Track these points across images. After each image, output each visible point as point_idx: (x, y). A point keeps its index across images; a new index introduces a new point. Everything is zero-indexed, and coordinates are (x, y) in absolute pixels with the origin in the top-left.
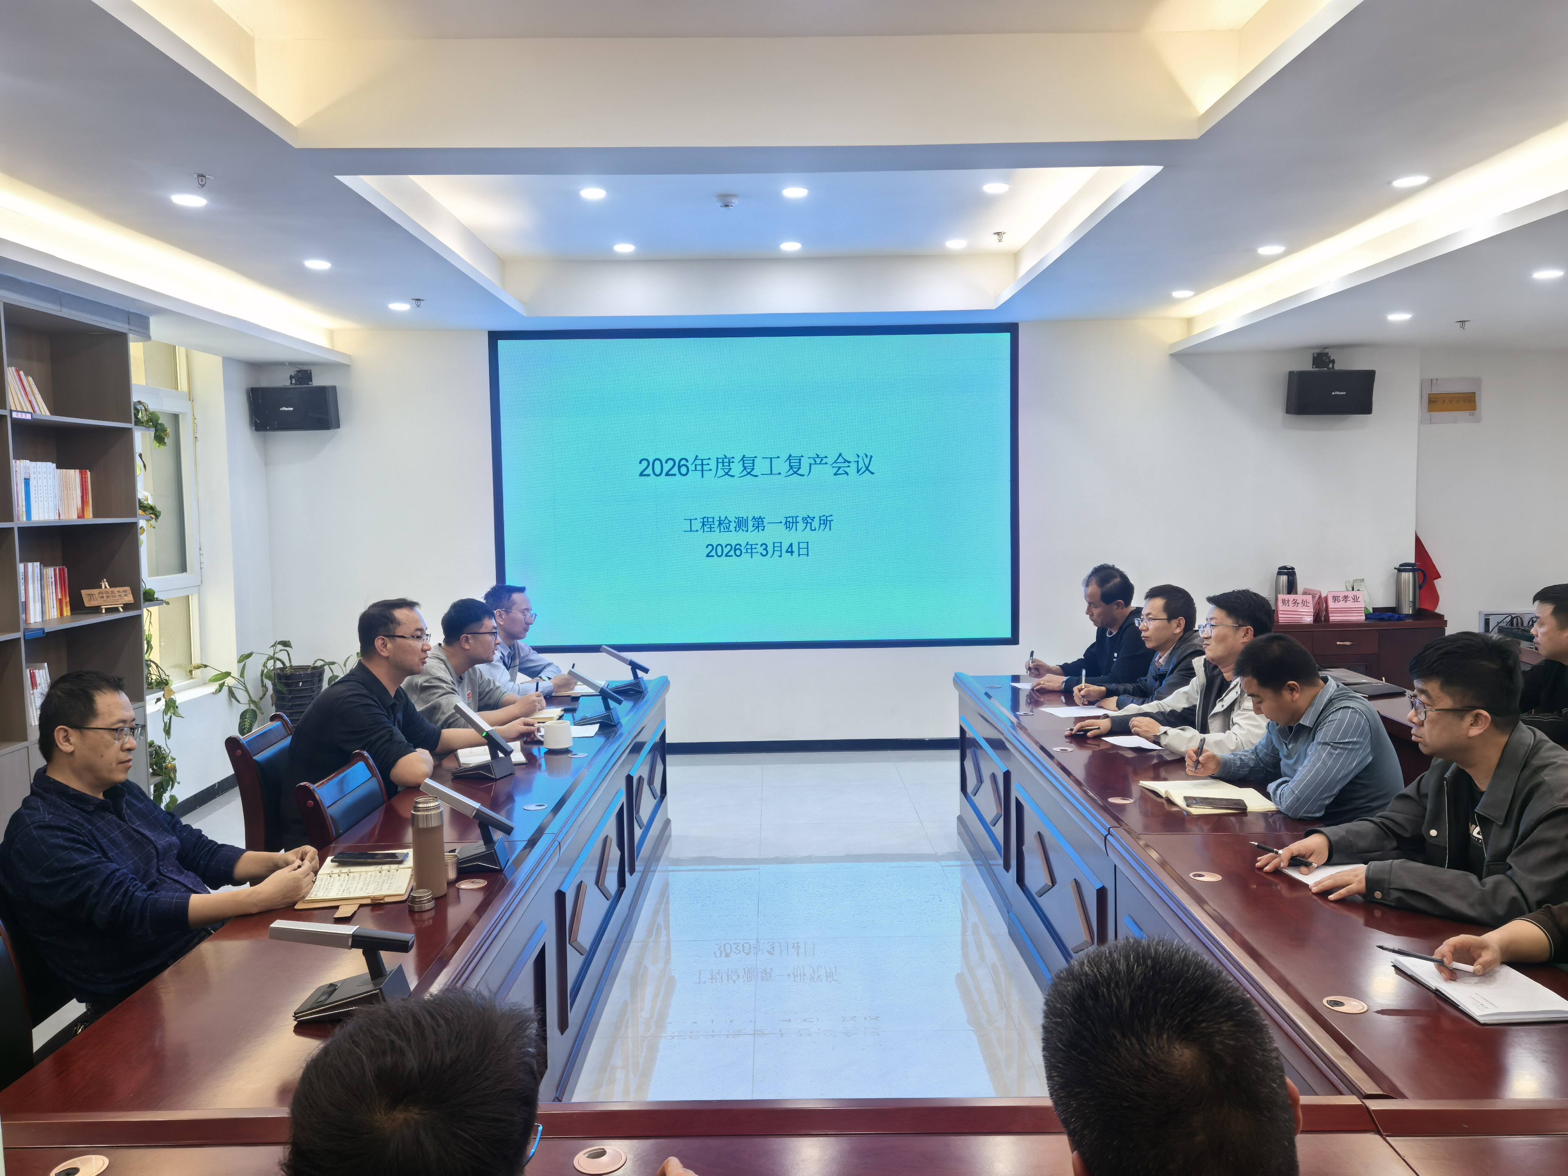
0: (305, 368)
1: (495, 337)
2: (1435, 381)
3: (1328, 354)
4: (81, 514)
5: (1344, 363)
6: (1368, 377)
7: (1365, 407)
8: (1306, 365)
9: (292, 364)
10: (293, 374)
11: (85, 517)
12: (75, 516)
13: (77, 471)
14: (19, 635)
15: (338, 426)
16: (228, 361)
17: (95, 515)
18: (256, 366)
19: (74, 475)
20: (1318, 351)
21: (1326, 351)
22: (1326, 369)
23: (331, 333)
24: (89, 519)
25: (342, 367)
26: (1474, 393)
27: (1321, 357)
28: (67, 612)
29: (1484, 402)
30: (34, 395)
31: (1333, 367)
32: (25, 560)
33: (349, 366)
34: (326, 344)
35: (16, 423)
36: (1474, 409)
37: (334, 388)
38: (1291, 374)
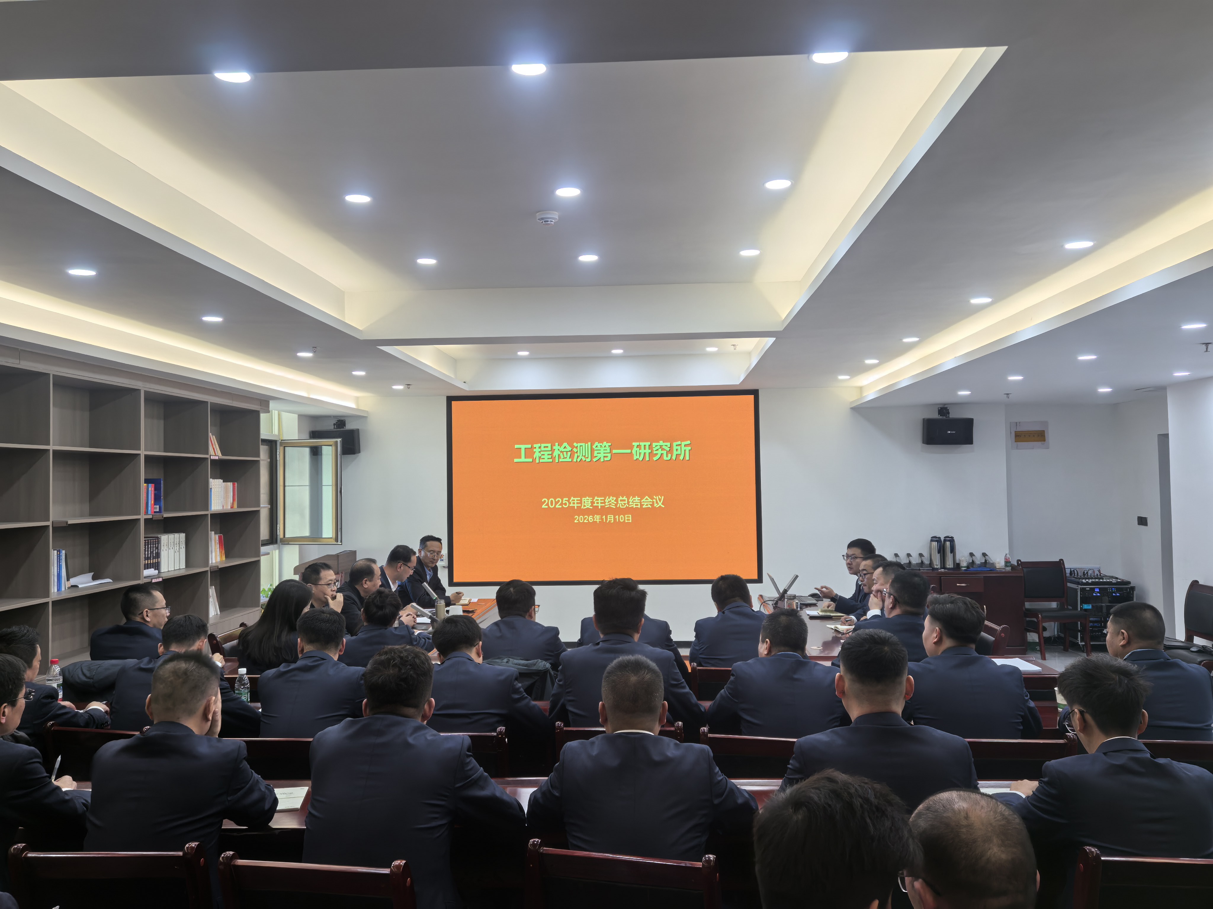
0: (342, 419)
1: (450, 399)
2: (1018, 424)
3: (947, 408)
4: (232, 506)
5: (954, 414)
6: (969, 423)
7: (969, 440)
8: (935, 415)
9: (335, 417)
10: (335, 423)
11: (234, 508)
12: (230, 507)
13: (232, 483)
14: (208, 569)
15: (359, 452)
16: (301, 417)
17: (239, 507)
18: (315, 418)
19: (230, 484)
20: (941, 406)
21: (946, 406)
22: (945, 417)
23: (357, 399)
24: (236, 509)
25: (362, 418)
26: (1044, 431)
27: (943, 410)
28: (224, 558)
29: (1051, 436)
30: (215, 445)
31: (949, 417)
32: (211, 531)
33: (366, 417)
34: (353, 405)
35: (213, 461)
36: (1044, 441)
37: (358, 430)
38: (924, 419)
